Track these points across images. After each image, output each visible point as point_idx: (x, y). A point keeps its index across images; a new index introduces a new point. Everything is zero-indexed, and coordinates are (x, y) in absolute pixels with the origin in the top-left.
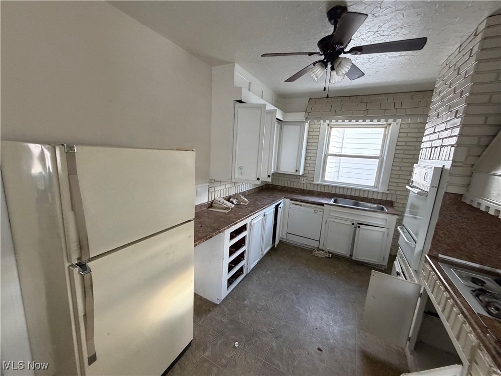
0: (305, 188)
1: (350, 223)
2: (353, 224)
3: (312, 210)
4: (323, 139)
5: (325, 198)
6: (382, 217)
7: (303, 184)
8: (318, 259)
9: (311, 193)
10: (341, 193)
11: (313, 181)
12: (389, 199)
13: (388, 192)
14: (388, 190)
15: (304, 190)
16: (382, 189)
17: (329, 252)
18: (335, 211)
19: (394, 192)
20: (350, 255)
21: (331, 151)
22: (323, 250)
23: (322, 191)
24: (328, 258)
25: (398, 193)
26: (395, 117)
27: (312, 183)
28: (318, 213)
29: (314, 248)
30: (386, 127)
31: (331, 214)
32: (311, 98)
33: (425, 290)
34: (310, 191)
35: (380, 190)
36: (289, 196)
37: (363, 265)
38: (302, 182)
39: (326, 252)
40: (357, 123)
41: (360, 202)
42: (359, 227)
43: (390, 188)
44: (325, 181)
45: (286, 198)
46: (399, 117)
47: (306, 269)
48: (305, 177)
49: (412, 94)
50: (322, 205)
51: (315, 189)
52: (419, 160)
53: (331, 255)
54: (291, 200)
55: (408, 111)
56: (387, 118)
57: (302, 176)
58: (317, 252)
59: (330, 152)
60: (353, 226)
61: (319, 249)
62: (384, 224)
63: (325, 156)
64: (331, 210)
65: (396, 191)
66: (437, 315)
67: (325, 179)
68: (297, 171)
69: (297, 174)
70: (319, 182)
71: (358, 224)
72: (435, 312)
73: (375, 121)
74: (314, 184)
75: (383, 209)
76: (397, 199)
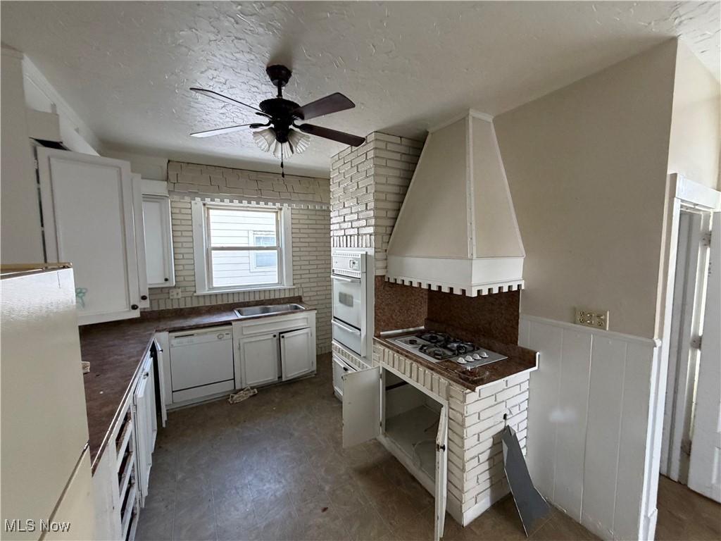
0: (182, 307)
1: (271, 336)
2: (275, 336)
3: (215, 336)
4: (201, 226)
5: (224, 314)
6: (301, 317)
7: (178, 300)
8: (242, 405)
9: (196, 312)
10: (241, 300)
11: (195, 292)
12: (296, 295)
13: (294, 287)
14: (294, 285)
15: (182, 309)
16: (287, 285)
17: (252, 388)
18: (249, 326)
19: (299, 286)
20: (279, 378)
21: (215, 242)
22: (242, 390)
23: (214, 303)
24: (254, 395)
25: (303, 285)
26: (289, 201)
27: (195, 294)
28: (225, 338)
29: (226, 394)
30: (277, 212)
31: (244, 333)
32: (171, 159)
33: (383, 368)
34: (193, 308)
35: (286, 286)
36: (162, 326)
37: (295, 382)
38: (175, 297)
39: (248, 390)
40: (242, 205)
41: (269, 306)
42: (283, 337)
43: (295, 281)
44: (214, 288)
45: (160, 331)
46: (294, 201)
47: (237, 429)
48: (179, 288)
49: (300, 178)
50: (228, 323)
51: (201, 304)
52: (332, 248)
53: (256, 390)
54: (170, 332)
55: (302, 197)
56: (282, 201)
57: (175, 287)
58: (236, 396)
59: (213, 245)
60: (275, 338)
61: (236, 392)
62: (306, 324)
63: (207, 250)
64: (242, 327)
65: (301, 284)
66: (405, 383)
67: (214, 286)
68: (166, 280)
69: (167, 285)
70: (206, 292)
71: (280, 333)
72: (401, 381)
73: (270, 205)
74: (198, 296)
75: (296, 308)
76: (303, 292)
